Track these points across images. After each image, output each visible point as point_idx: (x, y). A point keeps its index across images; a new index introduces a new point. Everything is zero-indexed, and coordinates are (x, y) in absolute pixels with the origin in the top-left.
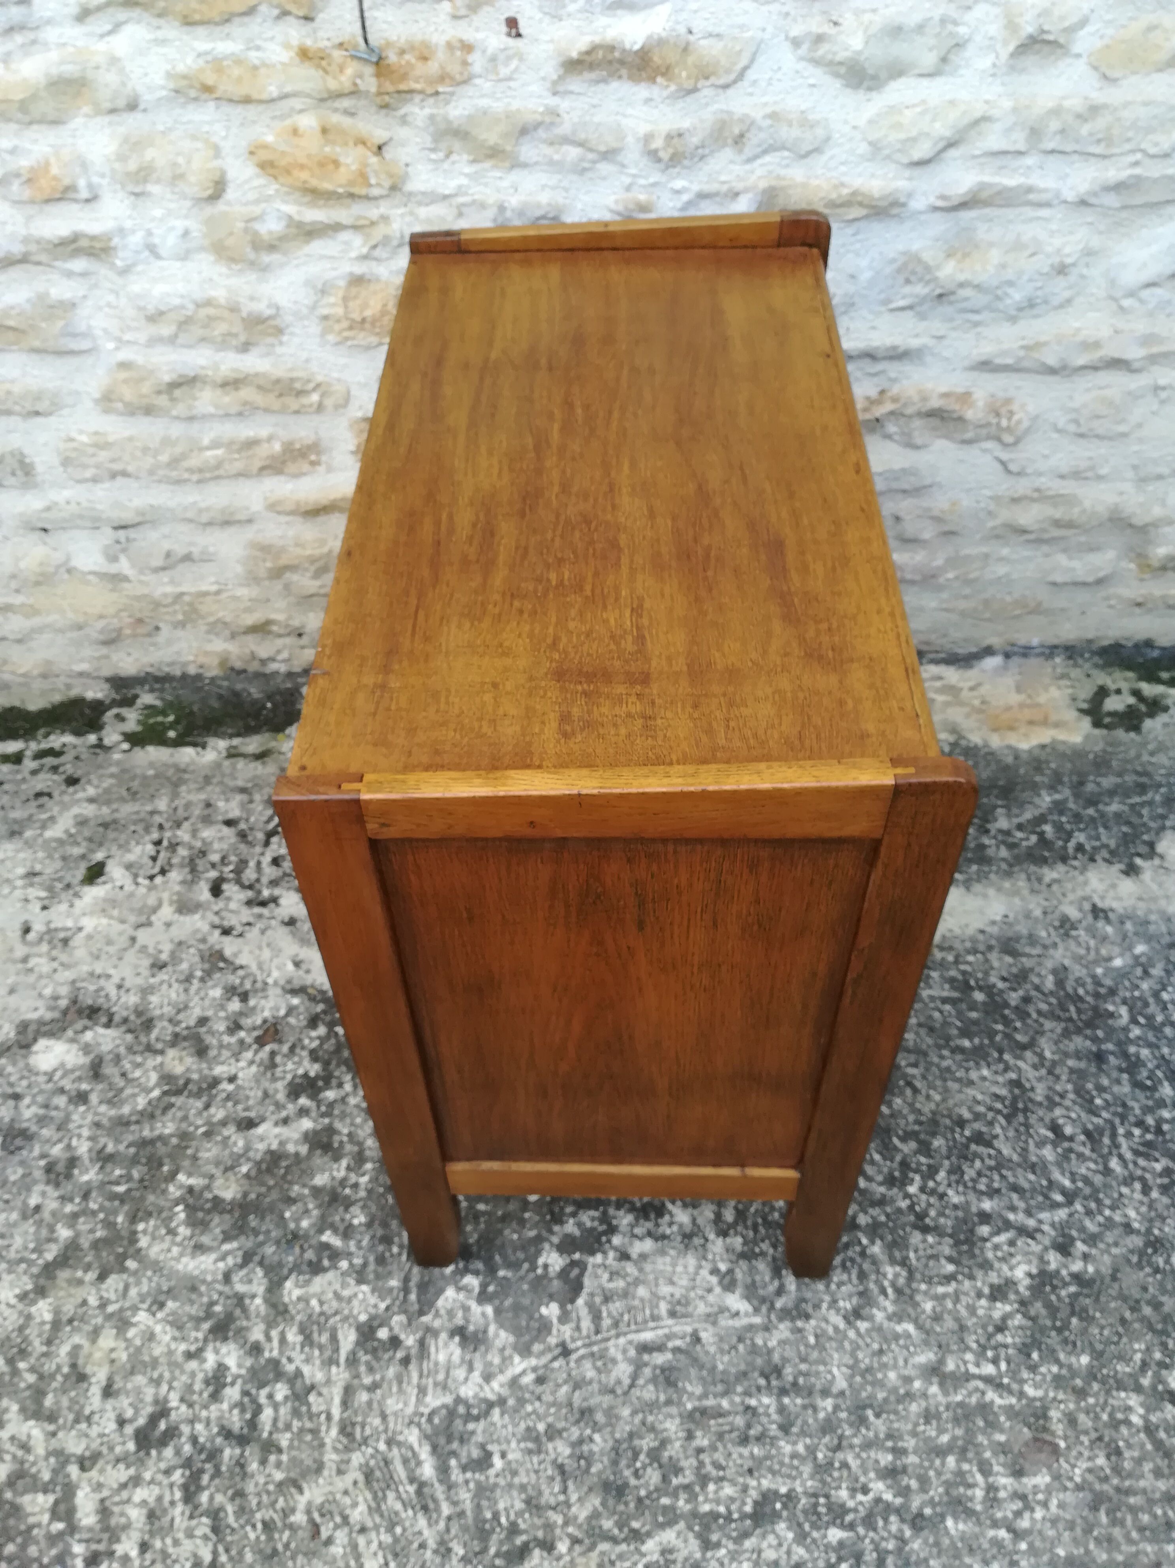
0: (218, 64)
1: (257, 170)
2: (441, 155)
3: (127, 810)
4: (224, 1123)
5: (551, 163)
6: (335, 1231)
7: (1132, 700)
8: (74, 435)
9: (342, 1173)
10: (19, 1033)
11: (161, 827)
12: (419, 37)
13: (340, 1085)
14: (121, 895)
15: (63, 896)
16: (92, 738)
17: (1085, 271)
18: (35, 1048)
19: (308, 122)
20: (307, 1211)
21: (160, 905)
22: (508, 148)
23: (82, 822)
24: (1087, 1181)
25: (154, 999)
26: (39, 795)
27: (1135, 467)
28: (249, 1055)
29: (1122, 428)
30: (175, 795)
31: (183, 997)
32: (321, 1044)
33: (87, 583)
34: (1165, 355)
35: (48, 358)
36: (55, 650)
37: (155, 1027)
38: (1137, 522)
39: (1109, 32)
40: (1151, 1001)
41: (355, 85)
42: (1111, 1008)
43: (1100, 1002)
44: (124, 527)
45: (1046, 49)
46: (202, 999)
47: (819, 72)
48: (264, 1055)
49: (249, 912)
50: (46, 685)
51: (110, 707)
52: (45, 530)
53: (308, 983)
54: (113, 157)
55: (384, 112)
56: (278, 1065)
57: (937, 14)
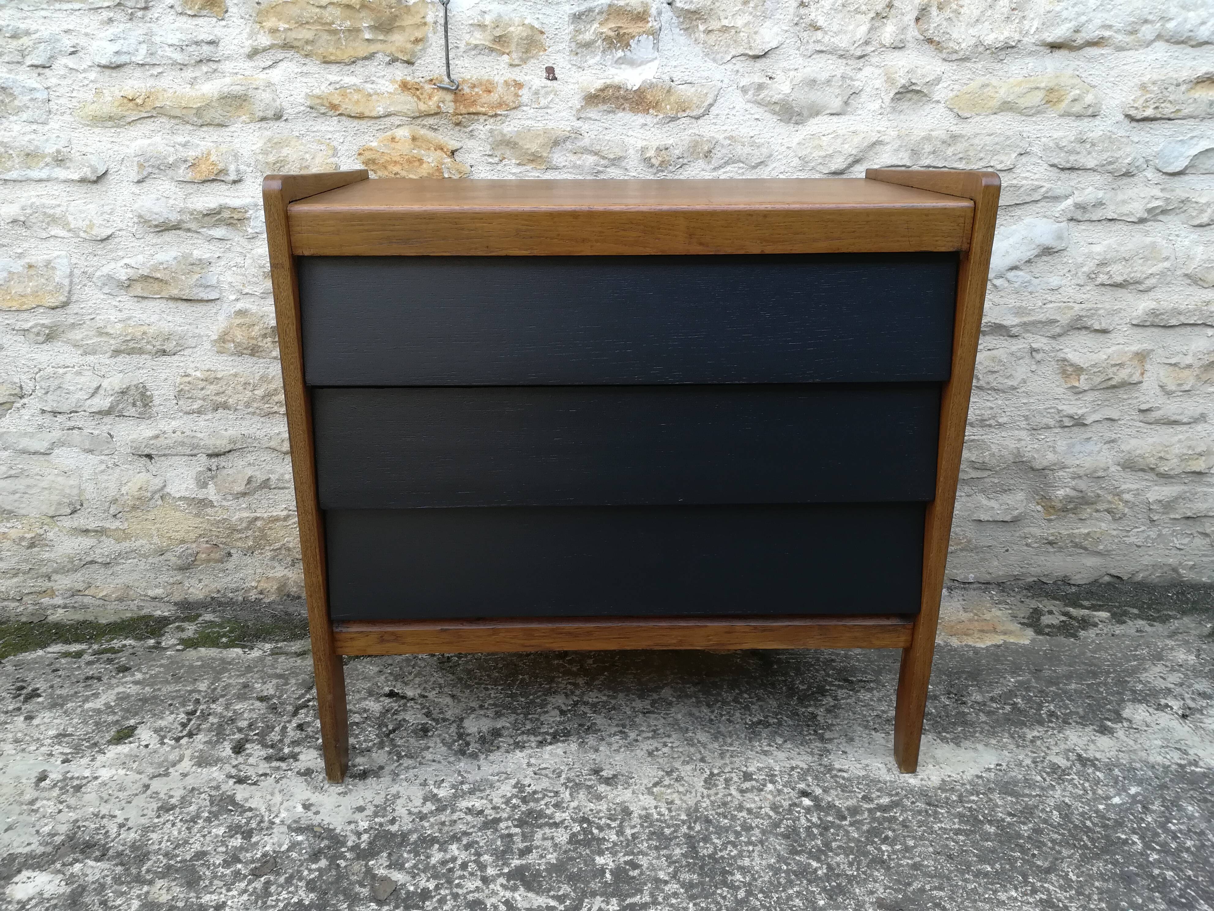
0: (343, 90)
1: (363, 166)
2: (496, 160)
3: (169, 689)
5: (575, 166)
7: (1063, 618)
8: (189, 371)
11: (197, 701)
12: (486, 77)
14: (144, 751)
15: (88, 753)
16: (152, 642)
18: (16, 879)
19: (403, 133)
21: (181, 760)
22: (545, 154)
23: (123, 698)
25: (154, 836)
26: (87, 678)
27: (1026, 418)
28: (243, 885)
29: (1010, 383)
30: (217, 679)
31: (184, 834)
32: (321, 875)
33: (176, 509)
34: (1034, 323)
35: (183, 306)
36: (135, 576)
37: (149, 860)
38: (1037, 465)
39: (956, 87)
40: (1160, 831)
41: (439, 107)
42: (1123, 837)
43: (1110, 832)
44: (217, 455)
45: (915, 97)
46: (204, 836)
47: (761, 110)
48: (258, 884)
49: (267, 765)
50: (121, 606)
51: (174, 622)
52: (149, 457)
53: (315, 823)
54: (258, 151)
55: (458, 128)
56: (270, 895)
57: (839, 73)
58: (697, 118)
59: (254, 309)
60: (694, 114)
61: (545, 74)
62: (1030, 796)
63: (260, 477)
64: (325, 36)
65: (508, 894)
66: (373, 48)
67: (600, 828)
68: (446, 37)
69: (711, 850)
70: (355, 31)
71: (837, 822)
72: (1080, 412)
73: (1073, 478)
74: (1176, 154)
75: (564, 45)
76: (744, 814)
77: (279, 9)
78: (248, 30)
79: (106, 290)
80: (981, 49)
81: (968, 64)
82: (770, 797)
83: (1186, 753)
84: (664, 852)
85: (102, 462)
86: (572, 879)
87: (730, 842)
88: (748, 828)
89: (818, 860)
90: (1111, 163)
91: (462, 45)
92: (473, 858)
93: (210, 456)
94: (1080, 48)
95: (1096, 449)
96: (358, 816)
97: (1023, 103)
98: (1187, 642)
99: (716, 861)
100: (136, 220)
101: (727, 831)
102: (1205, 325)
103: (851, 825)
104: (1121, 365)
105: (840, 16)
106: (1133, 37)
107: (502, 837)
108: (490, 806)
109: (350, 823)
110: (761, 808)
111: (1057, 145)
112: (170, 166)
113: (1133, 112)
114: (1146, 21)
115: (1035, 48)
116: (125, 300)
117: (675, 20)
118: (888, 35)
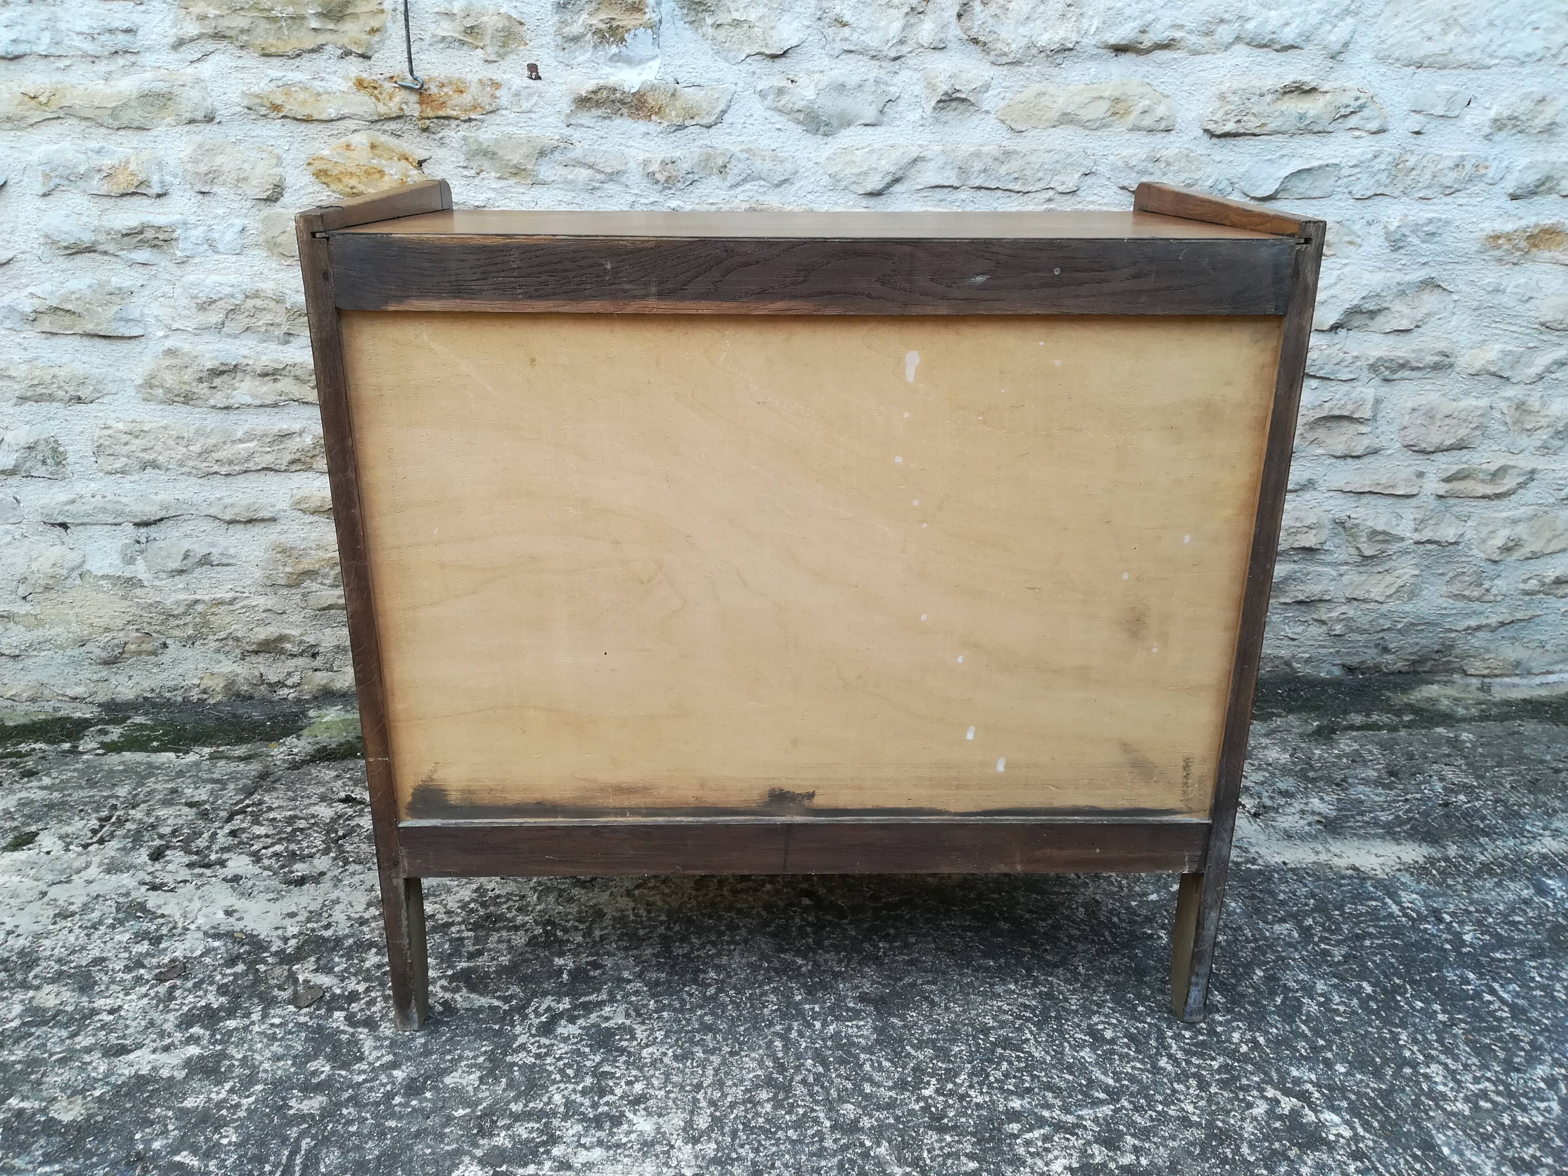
0: (287, 88)
1: (313, 179)
2: (472, 172)
3: (81, 794)
4: (88, 1050)
5: (566, 181)
6: (194, 1150)
8: (110, 423)
9: (223, 1095)
11: (114, 807)
12: (456, 75)
13: (247, 1015)
14: (45, 858)
16: (67, 746)
19: (361, 139)
20: (165, 1132)
21: (88, 866)
22: (529, 167)
23: (25, 803)
24: (1132, 1079)
25: (47, 943)
28: (144, 990)
30: (140, 785)
31: (82, 940)
32: (236, 980)
33: (98, 589)
35: (101, 344)
36: (52, 671)
37: (38, 966)
39: (1008, 95)
41: (402, 109)
43: (1137, 927)
44: (146, 524)
45: (962, 107)
46: (105, 942)
47: (783, 119)
48: (162, 989)
49: (188, 872)
50: (34, 708)
51: (96, 724)
52: (64, 526)
53: (237, 929)
54: (186, 159)
55: (425, 135)
56: (175, 998)
57: (871, 76)
58: (709, 127)
59: (186, 347)
60: (704, 122)
61: (527, 73)
63: (200, 550)
64: (264, 25)
65: (448, 995)
66: (321, 39)
67: (565, 930)
68: (407, 27)
70: (298, 19)
74: (1264, 175)
75: (548, 39)
78: (171, 17)
79: (8, 324)
80: (1034, 51)
81: (1020, 69)
82: (766, 897)
83: (1246, 851)
85: (7, 532)
86: (523, 980)
89: (805, 957)
91: (427, 37)
93: (137, 525)
94: (1148, 51)
96: (288, 922)
97: (1086, 114)
98: (1284, 741)
100: (42, 240)
103: (851, 923)
105: (869, 10)
106: (1208, 39)
107: (451, 941)
108: (443, 910)
109: (277, 929)
111: (1126, 163)
112: (82, 177)
113: (1211, 127)
114: (1222, 21)
115: (1096, 51)
116: (31, 335)
117: (678, 12)
118: (926, 34)
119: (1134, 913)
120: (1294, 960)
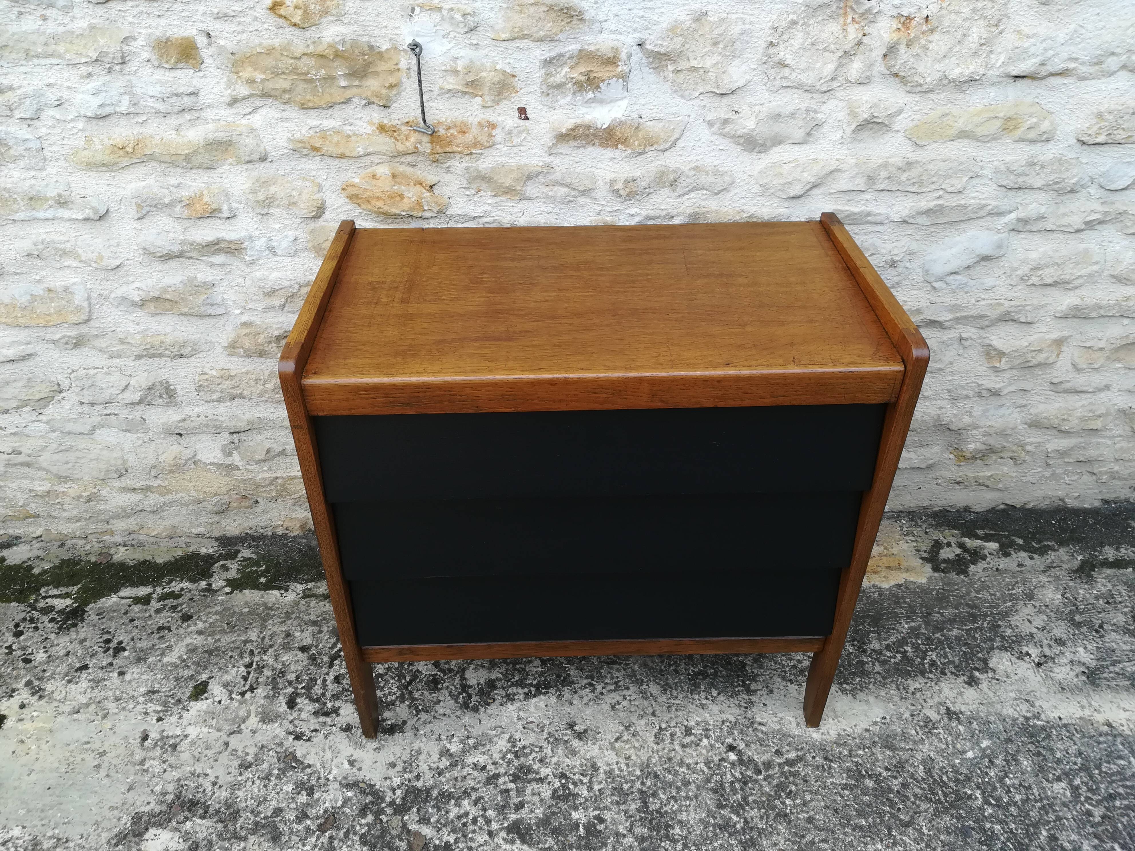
0: (323, 134)
1: (347, 200)
2: (473, 191)
3: (227, 639)
5: (547, 197)
7: (958, 551)
8: (206, 370)
10: (134, 823)
11: (252, 652)
12: (460, 119)
14: (219, 707)
15: (175, 709)
16: (203, 584)
17: (908, 265)
18: (146, 837)
19: (383, 170)
21: (248, 716)
22: (518, 188)
23: (192, 650)
25: (241, 794)
26: (160, 629)
27: (949, 391)
28: (313, 840)
30: (264, 627)
31: (263, 792)
32: (369, 830)
33: (208, 471)
34: (966, 318)
35: (193, 320)
36: (180, 518)
37: (240, 817)
38: (953, 427)
39: (917, 117)
40: (998, 785)
41: (416, 148)
42: (969, 792)
43: (960, 787)
44: (238, 433)
45: (876, 127)
46: (278, 793)
47: (726, 141)
48: (325, 839)
49: (316, 721)
50: (171, 544)
51: (218, 560)
52: (180, 435)
53: (360, 779)
54: (248, 191)
55: (435, 165)
56: (334, 848)
57: (803, 106)
58: (664, 151)
59: (258, 321)
60: (662, 147)
61: (517, 115)
62: (904, 749)
63: (277, 449)
64: (302, 86)
66: (348, 93)
67: (575, 784)
68: (420, 81)
69: (658, 806)
70: (330, 79)
71: (755, 776)
72: (997, 386)
73: (984, 436)
74: (1121, 174)
75: (535, 87)
76: (684, 769)
77: (253, 59)
78: (225, 79)
79: (122, 308)
80: (945, 82)
81: (931, 96)
82: (704, 752)
83: (1033, 705)
84: (623, 807)
85: (138, 438)
86: (555, 832)
87: (673, 797)
88: (686, 783)
89: (738, 814)
90: (1057, 183)
91: (436, 90)
92: (481, 813)
93: (232, 433)
94: (1043, 78)
95: (1008, 412)
96: (391, 772)
97: (980, 131)
98: (1057, 578)
99: (662, 815)
101: (670, 786)
102: (1122, 316)
103: (765, 779)
104: (1040, 351)
105: (808, 54)
106: (1097, 67)
107: (501, 792)
108: (490, 762)
109: (386, 778)
110: (697, 763)
111: (1008, 169)
112: (167, 206)
113: (1085, 139)
114: (1113, 54)
115: (999, 79)
116: (140, 315)
117: (645, 61)
118: (854, 72)
119: (957, 772)
120: (1067, 819)
